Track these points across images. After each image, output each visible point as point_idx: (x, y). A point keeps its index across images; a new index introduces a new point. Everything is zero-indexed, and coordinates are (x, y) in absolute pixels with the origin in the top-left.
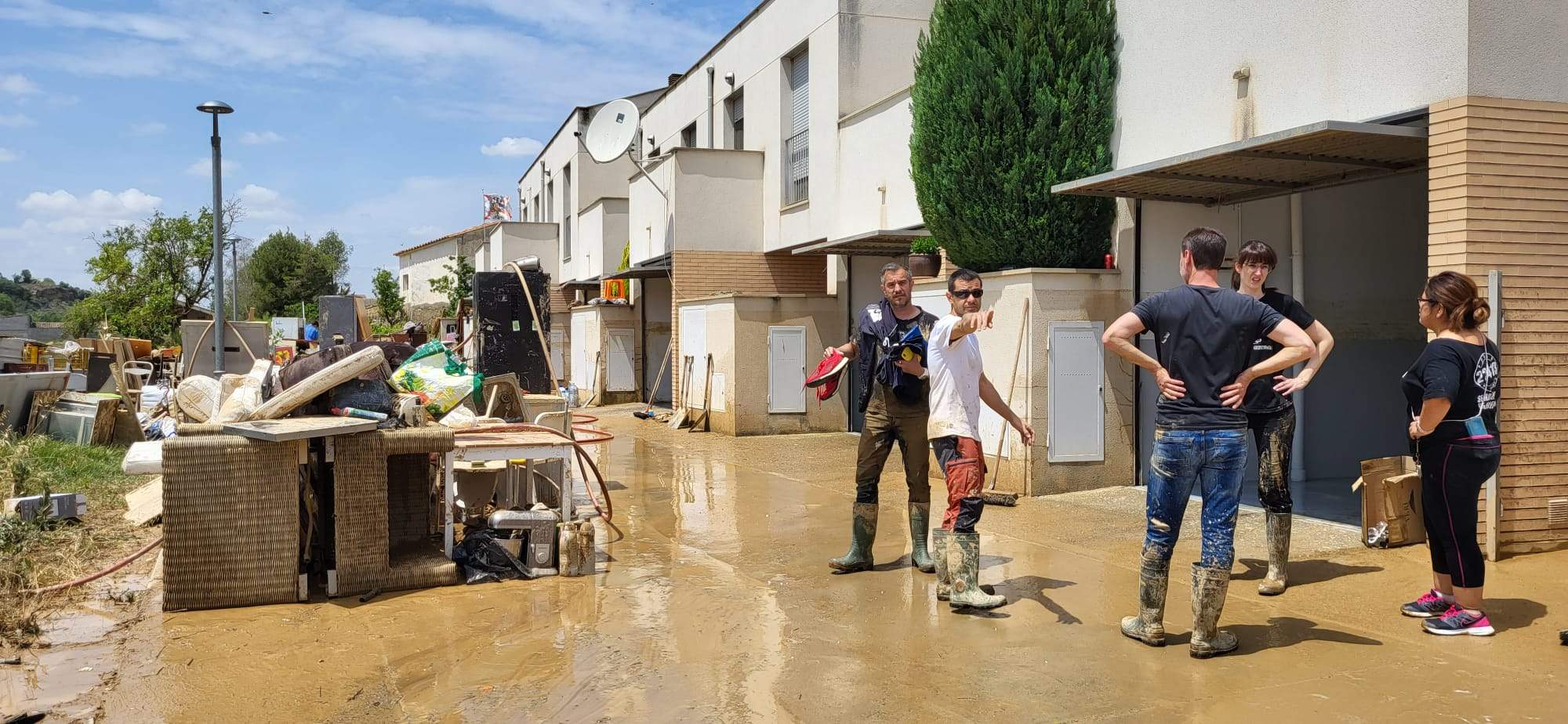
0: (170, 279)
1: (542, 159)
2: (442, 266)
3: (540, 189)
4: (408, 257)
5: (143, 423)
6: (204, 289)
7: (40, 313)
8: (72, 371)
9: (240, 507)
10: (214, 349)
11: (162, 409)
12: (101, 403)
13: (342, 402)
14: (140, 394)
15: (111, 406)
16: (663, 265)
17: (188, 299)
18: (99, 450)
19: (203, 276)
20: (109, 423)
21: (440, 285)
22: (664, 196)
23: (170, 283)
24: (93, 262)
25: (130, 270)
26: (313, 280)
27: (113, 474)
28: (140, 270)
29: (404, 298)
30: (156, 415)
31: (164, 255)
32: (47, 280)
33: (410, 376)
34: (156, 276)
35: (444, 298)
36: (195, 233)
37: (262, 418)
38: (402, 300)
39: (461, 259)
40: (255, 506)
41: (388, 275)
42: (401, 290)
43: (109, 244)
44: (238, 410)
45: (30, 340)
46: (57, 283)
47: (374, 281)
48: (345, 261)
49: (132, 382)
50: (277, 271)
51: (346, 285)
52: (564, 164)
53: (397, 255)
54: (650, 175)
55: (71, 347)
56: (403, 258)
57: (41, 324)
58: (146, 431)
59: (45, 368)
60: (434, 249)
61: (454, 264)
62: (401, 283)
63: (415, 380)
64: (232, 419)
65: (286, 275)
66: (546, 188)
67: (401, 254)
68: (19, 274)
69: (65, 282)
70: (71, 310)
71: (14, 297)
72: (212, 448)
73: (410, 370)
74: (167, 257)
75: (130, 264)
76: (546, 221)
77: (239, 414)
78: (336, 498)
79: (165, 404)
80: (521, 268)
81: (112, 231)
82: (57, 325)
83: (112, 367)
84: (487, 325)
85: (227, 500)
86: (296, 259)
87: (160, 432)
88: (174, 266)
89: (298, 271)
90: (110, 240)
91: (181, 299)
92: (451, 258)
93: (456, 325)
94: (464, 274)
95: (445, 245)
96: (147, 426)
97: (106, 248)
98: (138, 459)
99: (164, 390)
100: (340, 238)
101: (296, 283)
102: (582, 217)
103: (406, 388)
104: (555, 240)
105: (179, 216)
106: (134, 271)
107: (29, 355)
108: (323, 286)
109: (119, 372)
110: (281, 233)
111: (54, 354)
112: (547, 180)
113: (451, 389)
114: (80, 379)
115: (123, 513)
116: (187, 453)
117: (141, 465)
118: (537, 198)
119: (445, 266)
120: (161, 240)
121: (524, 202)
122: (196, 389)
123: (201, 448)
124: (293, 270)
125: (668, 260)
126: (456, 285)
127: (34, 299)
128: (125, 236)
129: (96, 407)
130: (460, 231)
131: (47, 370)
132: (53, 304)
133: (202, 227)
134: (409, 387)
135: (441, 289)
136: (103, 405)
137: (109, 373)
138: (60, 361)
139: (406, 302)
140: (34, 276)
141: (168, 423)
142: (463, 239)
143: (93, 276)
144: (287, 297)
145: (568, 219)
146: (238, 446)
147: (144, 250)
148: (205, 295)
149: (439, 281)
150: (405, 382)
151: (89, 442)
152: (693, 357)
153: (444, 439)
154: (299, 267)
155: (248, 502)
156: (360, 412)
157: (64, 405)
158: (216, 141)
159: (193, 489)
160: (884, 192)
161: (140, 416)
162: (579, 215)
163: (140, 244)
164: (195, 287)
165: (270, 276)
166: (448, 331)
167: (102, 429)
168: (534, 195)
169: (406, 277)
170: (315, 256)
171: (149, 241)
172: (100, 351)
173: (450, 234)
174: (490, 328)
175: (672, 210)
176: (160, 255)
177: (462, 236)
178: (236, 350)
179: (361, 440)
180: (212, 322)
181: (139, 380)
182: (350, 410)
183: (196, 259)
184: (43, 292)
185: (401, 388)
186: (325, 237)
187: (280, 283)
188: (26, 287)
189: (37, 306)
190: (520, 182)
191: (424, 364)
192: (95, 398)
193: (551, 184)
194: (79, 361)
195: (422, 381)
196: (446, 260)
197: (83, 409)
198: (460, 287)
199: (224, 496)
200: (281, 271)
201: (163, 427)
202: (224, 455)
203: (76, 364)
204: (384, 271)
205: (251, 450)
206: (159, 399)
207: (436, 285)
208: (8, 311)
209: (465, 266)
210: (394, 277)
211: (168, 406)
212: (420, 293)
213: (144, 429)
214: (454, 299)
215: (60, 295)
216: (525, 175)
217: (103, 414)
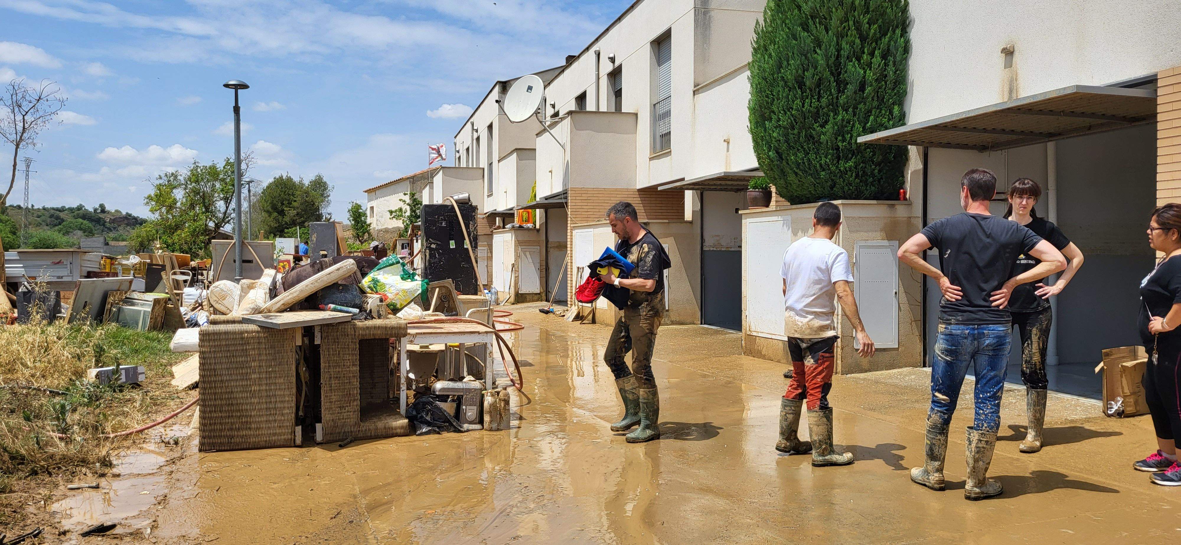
0: (204, 210)
1: (471, 120)
2: (398, 200)
3: (470, 142)
4: (373, 193)
5: (185, 314)
6: (228, 217)
7: (112, 235)
8: (135, 277)
9: (253, 376)
10: (235, 261)
11: (198, 305)
12: (155, 300)
13: (327, 301)
14: (182, 294)
15: (162, 302)
16: (561, 199)
17: (216, 225)
18: (154, 334)
19: (227, 208)
20: (161, 315)
21: (396, 214)
22: (562, 147)
23: (203, 213)
24: (150, 198)
25: (176, 204)
26: (305, 210)
27: (164, 352)
28: (182, 203)
29: (370, 224)
30: (193, 309)
31: (198, 193)
32: (117, 211)
33: (375, 281)
34: (193, 208)
35: (399, 224)
36: (221, 176)
37: (270, 311)
38: (369, 225)
39: (412, 195)
40: (264, 376)
41: (359, 207)
42: (368, 218)
43: (160, 185)
44: (252, 306)
45: (106, 255)
46: (124, 213)
47: (349, 211)
48: (328, 196)
49: (177, 285)
50: (280, 204)
51: (329, 214)
52: (488, 124)
53: (365, 192)
54: (551, 131)
55: (134, 260)
56: (370, 194)
57: (112, 243)
58: (187, 321)
59: (116, 274)
60: (392, 187)
61: (407, 199)
62: (368, 213)
63: (379, 284)
64: (248, 313)
65: (286, 207)
66: (475, 141)
67: (369, 191)
68: (97, 206)
69: (130, 212)
70: (134, 232)
71: (94, 223)
72: (234, 333)
73: (376, 277)
74: (201, 194)
75: (175, 199)
76: (475, 166)
77: (253, 309)
78: (322, 370)
79: (200, 301)
80: (456, 201)
81: (163, 176)
82: (123, 243)
83: (163, 274)
84: (431, 244)
85: (244, 371)
86: (293, 195)
87: (197, 321)
88: (207, 201)
89: (295, 204)
90: (161, 181)
91: (211, 224)
92: (405, 194)
93: (408, 244)
94: (414, 206)
95: (400, 184)
96: (187, 317)
97: (159, 187)
98: (181, 341)
99: (199, 291)
100: (325, 179)
101: (293, 212)
102: (501, 163)
103: (372, 290)
104: (481, 181)
105: (209, 164)
106: (178, 204)
107: (104, 265)
108: (313, 214)
109: (168, 278)
110: (282, 176)
111: (122, 265)
112: (475, 136)
113: (405, 291)
114: (140, 283)
115: (171, 380)
116: (216, 337)
117: (184, 346)
118: (468, 149)
119: (400, 200)
120: (197, 182)
121: (458, 152)
122: (222, 290)
123: (226, 333)
124: (291, 204)
125: (565, 195)
126: (408, 213)
127: (108, 225)
128: (172, 179)
129: (152, 303)
130: (411, 174)
131: (117, 276)
132: (121, 228)
133: (226, 172)
134: (374, 289)
135: (398, 217)
136: (157, 302)
137: (161, 278)
138: (126, 270)
139: (372, 226)
140: (107, 208)
141: (202, 315)
142: (413, 179)
143: (149, 208)
144: (286, 223)
145: (490, 165)
146: (252, 332)
147: (185, 189)
148: (228, 222)
149: (396, 211)
150: (372, 285)
151: (147, 329)
152: (583, 268)
153: (400, 328)
154: (295, 201)
155: (260, 373)
156: (339, 307)
157: (129, 301)
158: (237, 110)
159: (221, 363)
160: (728, 143)
161: (183, 310)
162: (499, 161)
163: (183, 184)
164: (221, 215)
165: (275, 208)
166: (403, 248)
167: (156, 318)
168: (466, 147)
169: (372, 208)
170: (307, 193)
171: (188, 182)
172: (154, 263)
173: (404, 176)
174: (433, 246)
175: (568, 157)
176: (196, 192)
177: (413, 177)
178: (250, 262)
179: (340, 328)
180: (233, 241)
181: (182, 284)
182: (332, 306)
183: (222, 196)
184: (114, 219)
185: (368, 290)
186: (314, 179)
187: (282, 213)
188: (102, 216)
189: (110, 229)
190: (455, 137)
191: (385, 272)
192: (151, 297)
193: (478, 139)
194: (140, 270)
195: (384, 285)
196: (401, 196)
197: (142, 305)
198: (411, 215)
199: (242, 368)
200: (283, 204)
201: (199, 318)
202: (243, 338)
203: (137, 272)
204: (356, 204)
205: (262, 335)
206: (196, 298)
207: (394, 214)
208: (89, 233)
209: (415, 200)
210: (364, 208)
211: (202, 302)
212: (382, 220)
213: (186, 319)
214: (407, 224)
215: (126, 222)
216: (459, 132)
217: (157, 308)
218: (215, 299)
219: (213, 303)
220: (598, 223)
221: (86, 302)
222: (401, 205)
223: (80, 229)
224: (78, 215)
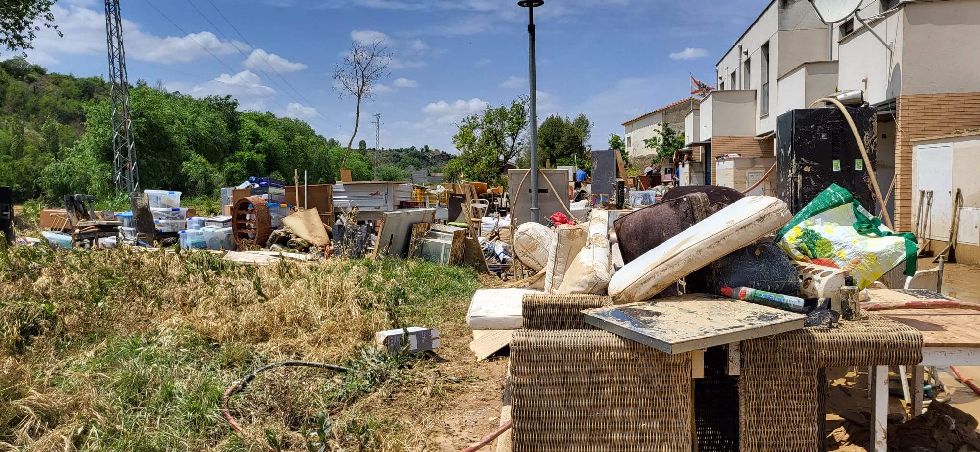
0: (496, 145)
1: (740, 44)
2: (652, 131)
3: (738, 65)
4: (630, 126)
5: (483, 244)
6: (514, 151)
7: (433, 168)
8: (440, 206)
9: (612, 436)
10: (530, 191)
11: (494, 234)
12: (455, 232)
13: (734, 279)
14: (481, 222)
15: (462, 235)
16: (888, 109)
17: (505, 157)
18: (454, 269)
19: (514, 142)
20: (461, 248)
21: (651, 143)
22: (888, 48)
23: (496, 148)
24: (456, 137)
25: (475, 141)
26: (570, 144)
27: (463, 292)
28: (479, 141)
29: (628, 152)
30: (491, 239)
31: (492, 132)
32: (436, 150)
33: (811, 238)
34: (488, 144)
35: (654, 151)
36: (509, 116)
37: (631, 300)
38: (627, 153)
39: (666, 125)
40: (632, 437)
41: (618, 138)
42: (626, 147)
43: (464, 126)
45: (418, 185)
46: (441, 152)
47: (610, 142)
48: (590, 131)
49: (476, 213)
50: (551, 140)
51: (589, 146)
52: (763, 42)
53: (623, 125)
54: (874, 29)
55: (440, 189)
56: (627, 127)
57: (433, 174)
58: (485, 251)
59: (423, 205)
60: (647, 120)
61: (661, 129)
62: (626, 142)
63: (818, 242)
65: (556, 142)
66: (743, 65)
67: (626, 124)
68: (423, 147)
69: (445, 151)
70: (447, 166)
71: (421, 160)
72: (575, 350)
73: (810, 228)
74: (494, 132)
75: (474, 137)
76: (743, 88)
78: (743, 429)
79: (496, 231)
80: (842, 102)
81: (465, 119)
82: (441, 174)
83: (462, 205)
84: (804, 166)
85: (594, 425)
86: (561, 132)
87: (494, 251)
88: (498, 138)
89: (563, 139)
90: (464, 124)
91: (502, 158)
92: (659, 125)
94: (667, 135)
95: (655, 116)
96: (486, 246)
97: (462, 128)
99: (496, 220)
100: (586, 118)
101: (561, 146)
102: (779, 82)
103: (805, 254)
104: (753, 103)
105: (499, 107)
106: (477, 141)
107: (416, 195)
108: (576, 147)
109: (467, 208)
110: (553, 117)
111: (430, 194)
112: (744, 58)
113: (875, 257)
114: (443, 213)
115: (469, 342)
118: (734, 75)
119: (654, 130)
120: (491, 122)
121: (721, 78)
122: (531, 238)
124: (560, 139)
125: (893, 105)
126: (661, 142)
127: (430, 161)
128: (472, 121)
129: (452, 235)
130: (665, 107)
131: (425, 207)
132: (439, 163)
133: (513, 112)
134: (810, 252)
135: (652, 146)
136: (457, 234)
137: (461, 209)
138: (433, 198)
139: (630, 154)
140: (430, 148)
141: (499, 245)
142: (666, 111)
143: (455, 145)
144: (556, 155)
145: (766, 86)
146: (609, 349)
147: (482, 129)
148: (514, 155)
149: (650, 141)
150: (804, 245)
151: (448, 263)
152: (932, 192)
153: (908, 346)
154: (563, 137)
155: (623, 431)
156: (763, 294)
157: (433, 235)
158: (531, 28)
159: (551, 407)
161: (480, 239)
162: (778, 80)
163: (480, 125)
164: (509, 149)
165: (547, 143)
167: (456, 251)
168: (731, 72)
169: (629, 139)
170: (572, 129)
171: (484, 123)
172: (457, 193)
173: (657, 109)
174: (807, 169)
175: (898, 58)
176: (490, 131)
177: (665, 110)
178: (545, 191)
180: (529, 170)
181: (480, 212)
182: (749, 291)
183: (510, 133)
184: (434, 157)
185: (797, 254)
186: (578, 117)
187: (553, 147)
188: (426, 154)
189: (431, 164)
190: (717, 65)
191: (826, 220)
192: (451, 229)
193: (748, 62)
194: (444, 199)
195: (828, 244)
196: (656, 126)
197: (444, 237)
198: (665, 143)
199: (590, 419)
200: (553, 139)
201: (496, 248)
202: (590, 361)
203: (443, 200)
204: (616, 136)
205: (627, 355)
206: (493, 227)
207: (649, 143)
208: (418, 167)
209: (668, 130)
210: (622, 139)
211: (498, 232)
212: (638, 149)
213: (483, 249)
214: (661, 152)
215: (442, 158)
216: (723, 59)
217: (457, 241)
218: (522, 249)
219: (520, 256)
220: (959, 135)
221: (392, 235)
222: (655, 134)
223: (412, 164)
224: (411, 154)
